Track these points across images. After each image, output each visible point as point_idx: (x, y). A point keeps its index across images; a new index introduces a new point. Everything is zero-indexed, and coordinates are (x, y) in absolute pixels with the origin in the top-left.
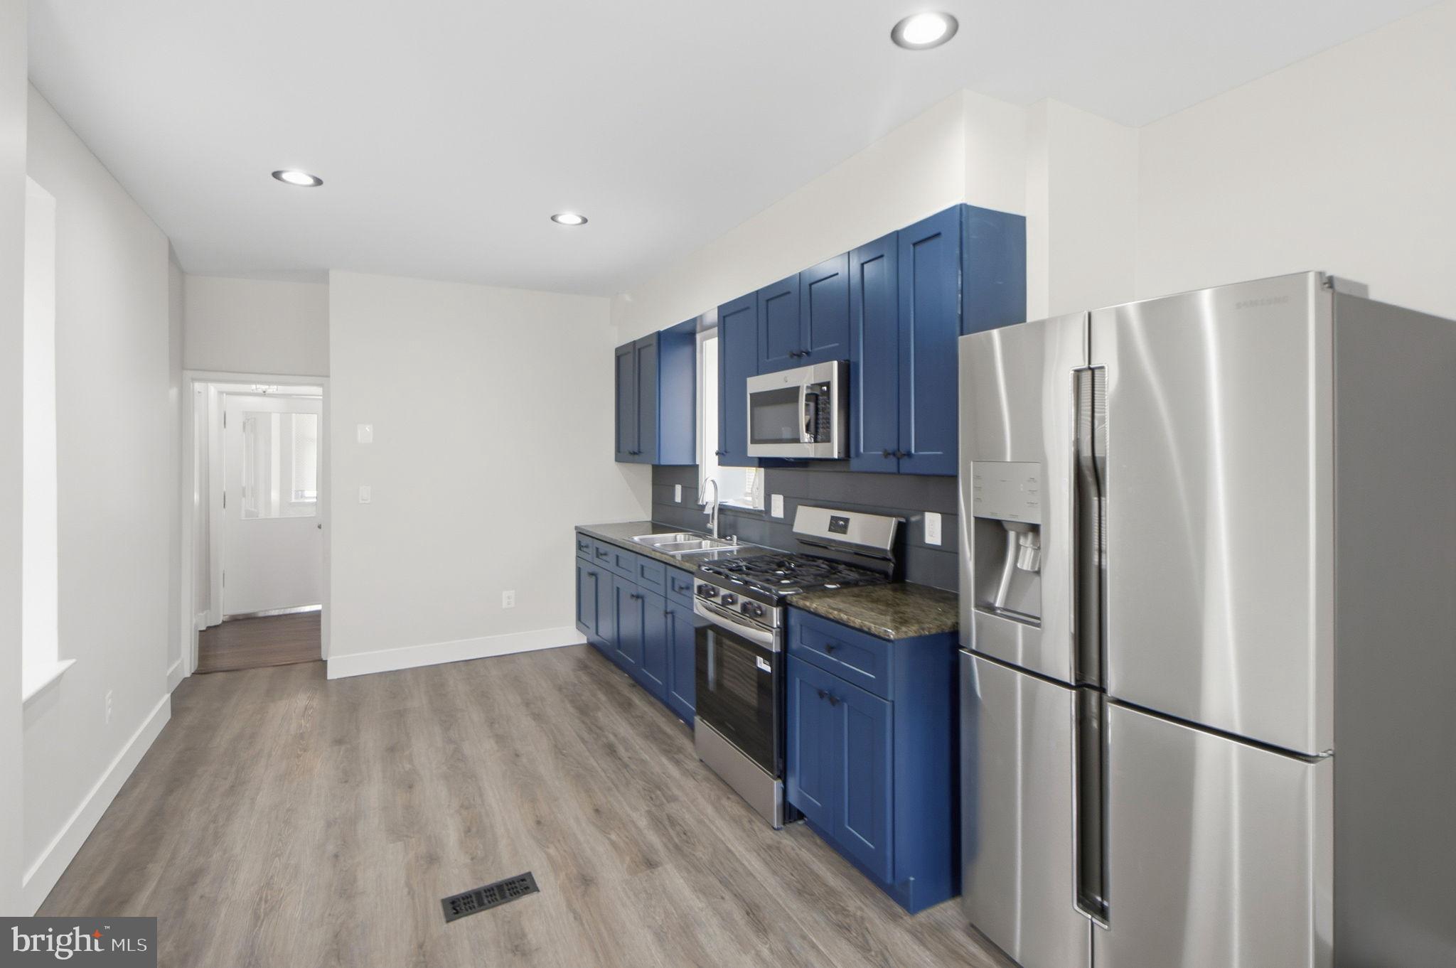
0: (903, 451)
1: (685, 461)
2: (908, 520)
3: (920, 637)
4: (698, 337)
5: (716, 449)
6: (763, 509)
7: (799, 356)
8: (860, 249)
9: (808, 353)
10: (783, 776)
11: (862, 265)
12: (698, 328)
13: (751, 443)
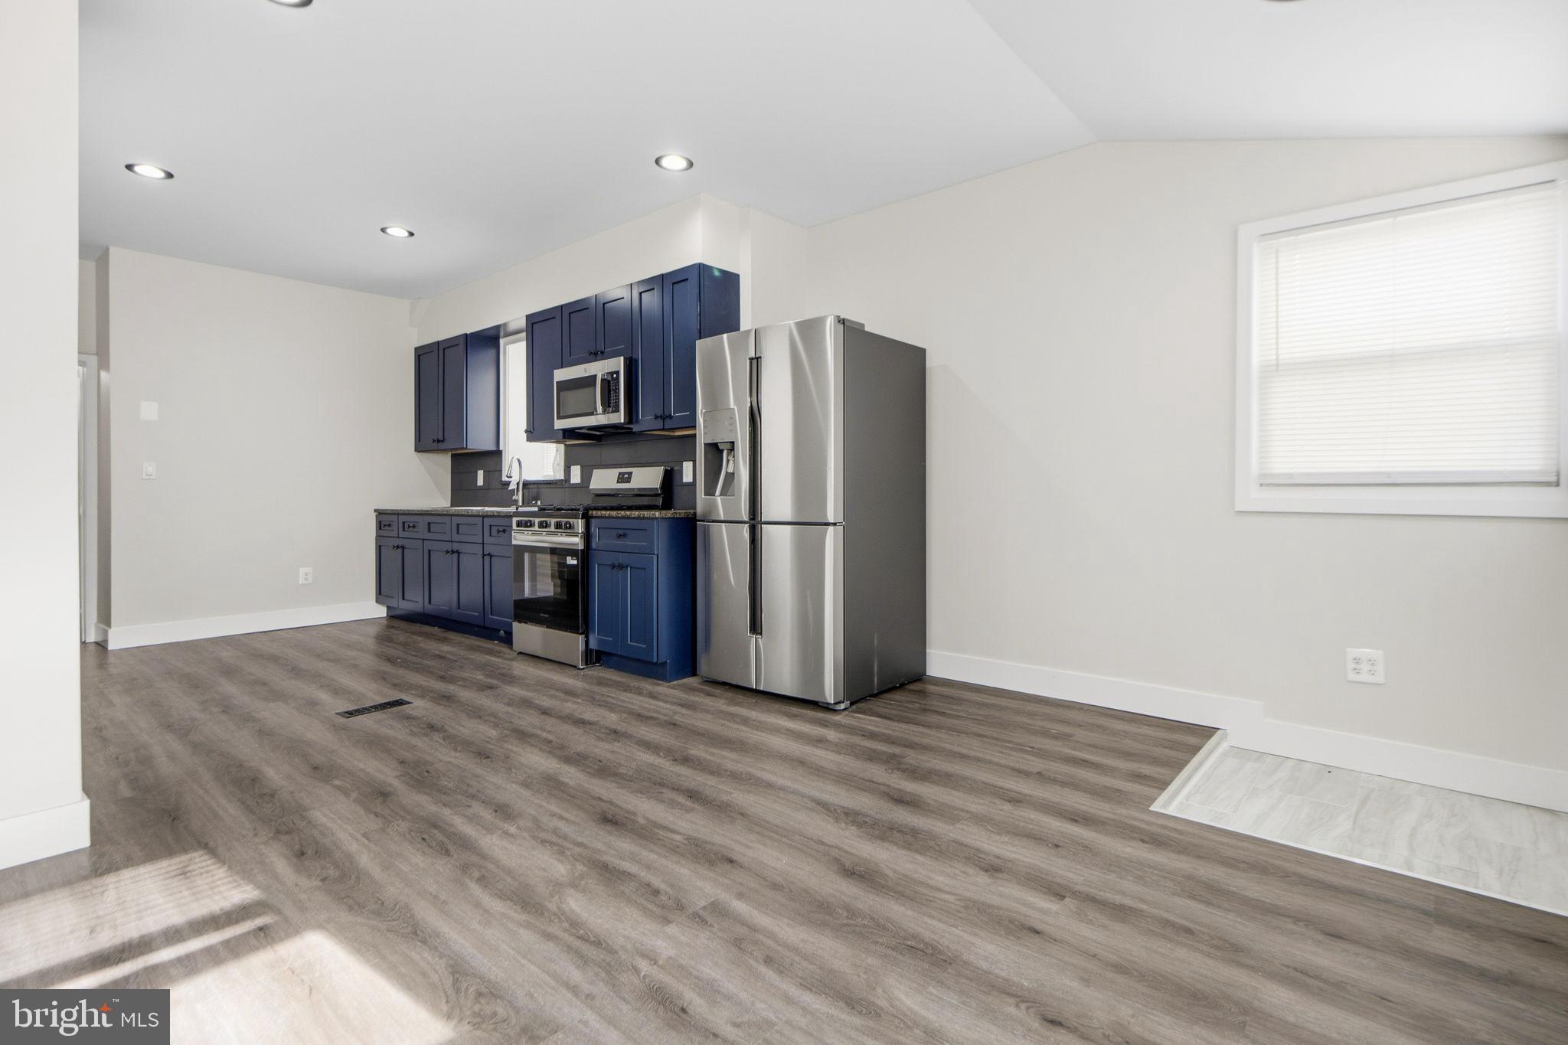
0: (667, 414)
1: (492, 447)
2: (672, 469)
3: (673, 518)
4: (502, 341)
5: (525, 428)
6: (563, 478)
7: (596, 354)
8: (640, 283)
9: (602, 353)
10: (586, 634)
11: (641, 294)
12: (502, 334)
13: (557, 419)
